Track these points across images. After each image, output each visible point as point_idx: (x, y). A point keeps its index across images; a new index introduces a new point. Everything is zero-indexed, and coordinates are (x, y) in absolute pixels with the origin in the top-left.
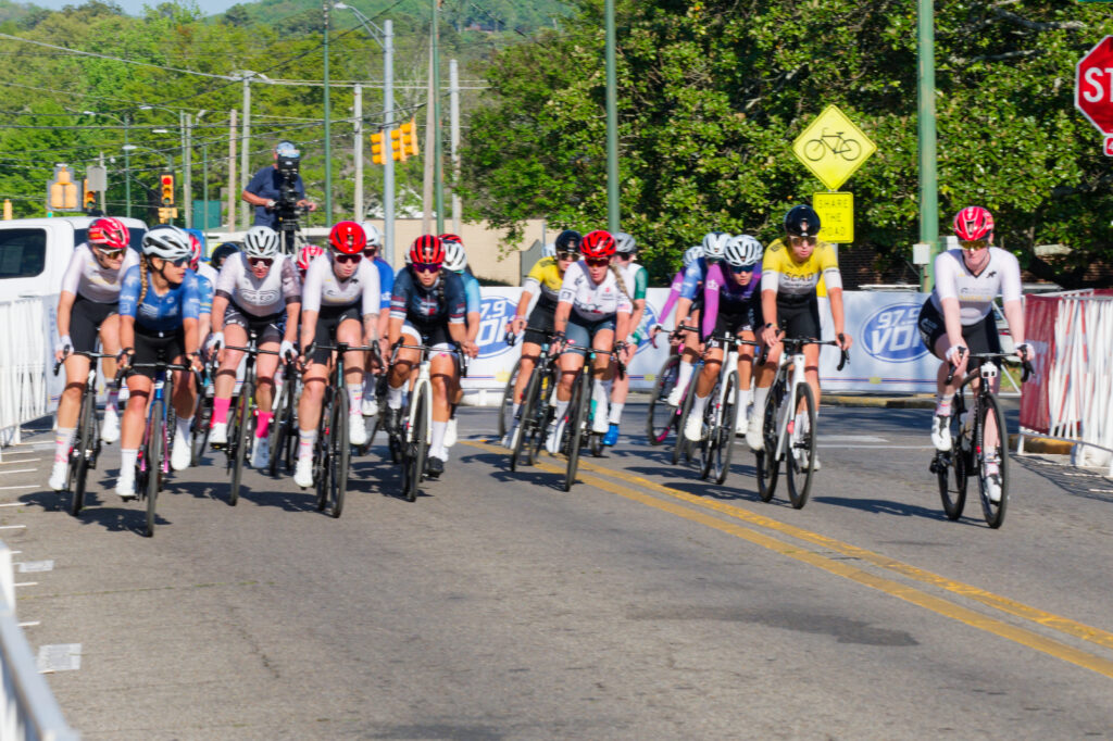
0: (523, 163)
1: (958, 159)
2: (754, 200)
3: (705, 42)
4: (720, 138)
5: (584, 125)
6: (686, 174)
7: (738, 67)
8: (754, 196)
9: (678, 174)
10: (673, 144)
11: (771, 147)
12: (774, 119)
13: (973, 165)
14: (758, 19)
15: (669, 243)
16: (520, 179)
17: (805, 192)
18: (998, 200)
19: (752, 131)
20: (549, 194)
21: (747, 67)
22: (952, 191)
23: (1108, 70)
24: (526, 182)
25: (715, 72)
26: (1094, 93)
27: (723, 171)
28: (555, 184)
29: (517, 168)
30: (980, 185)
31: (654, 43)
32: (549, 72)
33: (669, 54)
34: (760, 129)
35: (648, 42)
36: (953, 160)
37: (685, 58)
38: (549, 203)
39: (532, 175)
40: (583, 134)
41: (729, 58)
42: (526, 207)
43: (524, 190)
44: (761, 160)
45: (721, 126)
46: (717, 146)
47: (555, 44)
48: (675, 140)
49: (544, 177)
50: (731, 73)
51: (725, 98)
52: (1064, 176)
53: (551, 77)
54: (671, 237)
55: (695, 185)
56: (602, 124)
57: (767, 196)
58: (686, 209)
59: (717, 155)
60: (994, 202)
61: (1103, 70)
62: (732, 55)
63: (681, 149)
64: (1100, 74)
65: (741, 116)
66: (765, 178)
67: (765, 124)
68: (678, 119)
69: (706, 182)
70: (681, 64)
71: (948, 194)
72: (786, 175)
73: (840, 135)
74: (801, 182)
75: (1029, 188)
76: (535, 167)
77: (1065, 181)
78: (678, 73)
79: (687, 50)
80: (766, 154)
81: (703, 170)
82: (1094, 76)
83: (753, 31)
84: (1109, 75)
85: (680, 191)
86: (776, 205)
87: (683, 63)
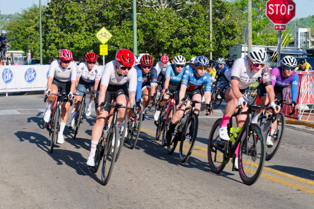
0: (14, 41)
1: (120, 39)
3: (55, 19)
4: (59, 36)
5: (33, 34)
6: (53, 42)
7: (62, 23)
9: (51, 43)
11: (69, 38)
12: (69, 33)
13: (123, 40)
14: (66, 15)
15: (50, 55)
16: (13, 44)
19: (65, 35)
20: (18, 46)
21: (64, 23)
22: (120, 45)
23: (275, 5)
24: (14, 45)
25: (57, 25)
26: (271, 11)
27: (60, 42)
28: (19, 45)
29: (13, 42)
30: (124, 44)
31: (46, 19)
32: (18, 26)
34: (66, 35)
35: (45, 19)
38: (18, 48)
39: (15, 43)
40: (33, 35)
41: (60, 22)
42: (14, 49)
43: (14, 46)
46: (58, 38)
47: (19, 22)
48: (51, 36)
49: (17, 44)
50: (61, 25)
51: (60, 29)
53: (18, 27)
54: (50, 54)
57: (68, 47)
58: (53, 49)
59: (58, 39)
60: (128, 47)
61: (274, 5)
63: (52, 38)
64: (273, 6)
65: (63, 32)
66: (67, 43)
67: (67, 34)
68: (51, 33)
69: (57, 44)
71: (119, 46)
72: (72, 43)
73: (105, 33)
74: (74, 44)
76: (16, 42)
78: (51, 25)
79: (52, 20)
80: (68, 39)
81: (56, 42)
82: (271, 7)
83: (65, 17)
84: (276, 6)
85: (52, 45)
86: (70, 48)
87: (52, 23)
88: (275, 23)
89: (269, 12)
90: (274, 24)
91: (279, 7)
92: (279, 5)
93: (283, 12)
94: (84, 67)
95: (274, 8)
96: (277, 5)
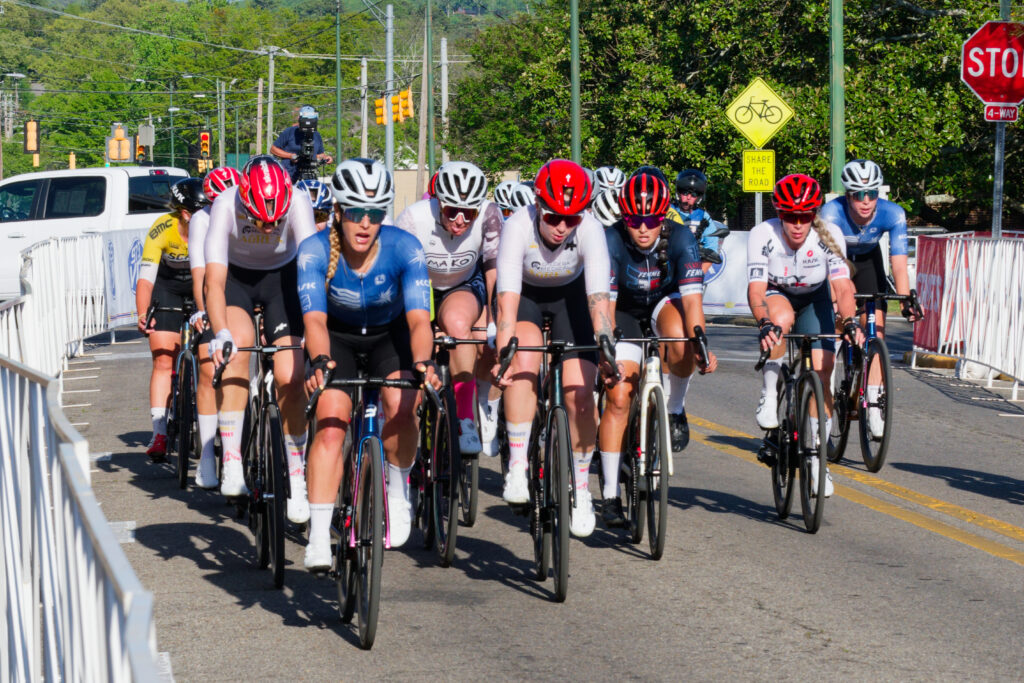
0: (501, 124)
2: (693, 156)
3: (653, 25)
4: (665, 104)
5: (552, 93)
6: (637, 135)
7: (680, 45)
8: (693, 152)
9: (630, 134)
10: (626, 110)
11: (707, 112)
12: (709, 88)
13: (875, 128)
14: (698, 6)
16: (498, 136)
17: (735, 149)
18: (895, 157)
19: (693, 99)
20: (522, 150)
21: (687, 45)
22: (857, 150)
23: (988, 50)
24: (504, 140)
25: (662, 50)
26: (976, 68)
27: (667, 131)
28: (528, 142)
29: (497, 127)
30: (880, 144)
31: (611, 25)
32: (523, 49)
33: (623, 34)
34: (698, 97)
35: (605, 24)
36: (858, 124)
37: (637, 38)
38: (523, 158)
39: (509, 134)
40: (551, 101)
41: (673, 38)
42: (503, 161)
43: (502, 146)
44: (699, 123)
45: (666, 94)
46: (663, 111)
47: (528, 26)
48: (627, 106)
49: (518, 136)
50: (675, 50)
51: (669, 71)
52: (950, 137)
53: (525, 53)
55: (643, 143)
56: (567, 92)
57: (703, 153)
59: (662, 119)
60: (891, 158)
61: (984, 50)
62: (675, 35)
63: (632, 113)
64: (981, 53)
65: (682, 86)
66: (702, 138)
67: (702, 93)
68: (630, 88)
69: (653, 141)
70: (633, 42)
71: (854, 150)
72: (720, 135)
73: (765, 102)
74: (732, 142)
75: (921, 147)
76: (511, 128)
77: (950, 142)
78: (631, 50)
79: (638, 31)
80: (703, 118)
81: (650, 131)
82: (976, 55)
83: (693, 16)
84: (989, 54)
85: (631, 148)
86: (711, 160)
87: (634, 42)
88: (987, 100)
89: (970, 70)
90: (985, 103)
91: (999, 56)
92: (998, 50)
93: (1010, 70)
94: (770, 241)
95: (986, 59)
96: (993, 51)
